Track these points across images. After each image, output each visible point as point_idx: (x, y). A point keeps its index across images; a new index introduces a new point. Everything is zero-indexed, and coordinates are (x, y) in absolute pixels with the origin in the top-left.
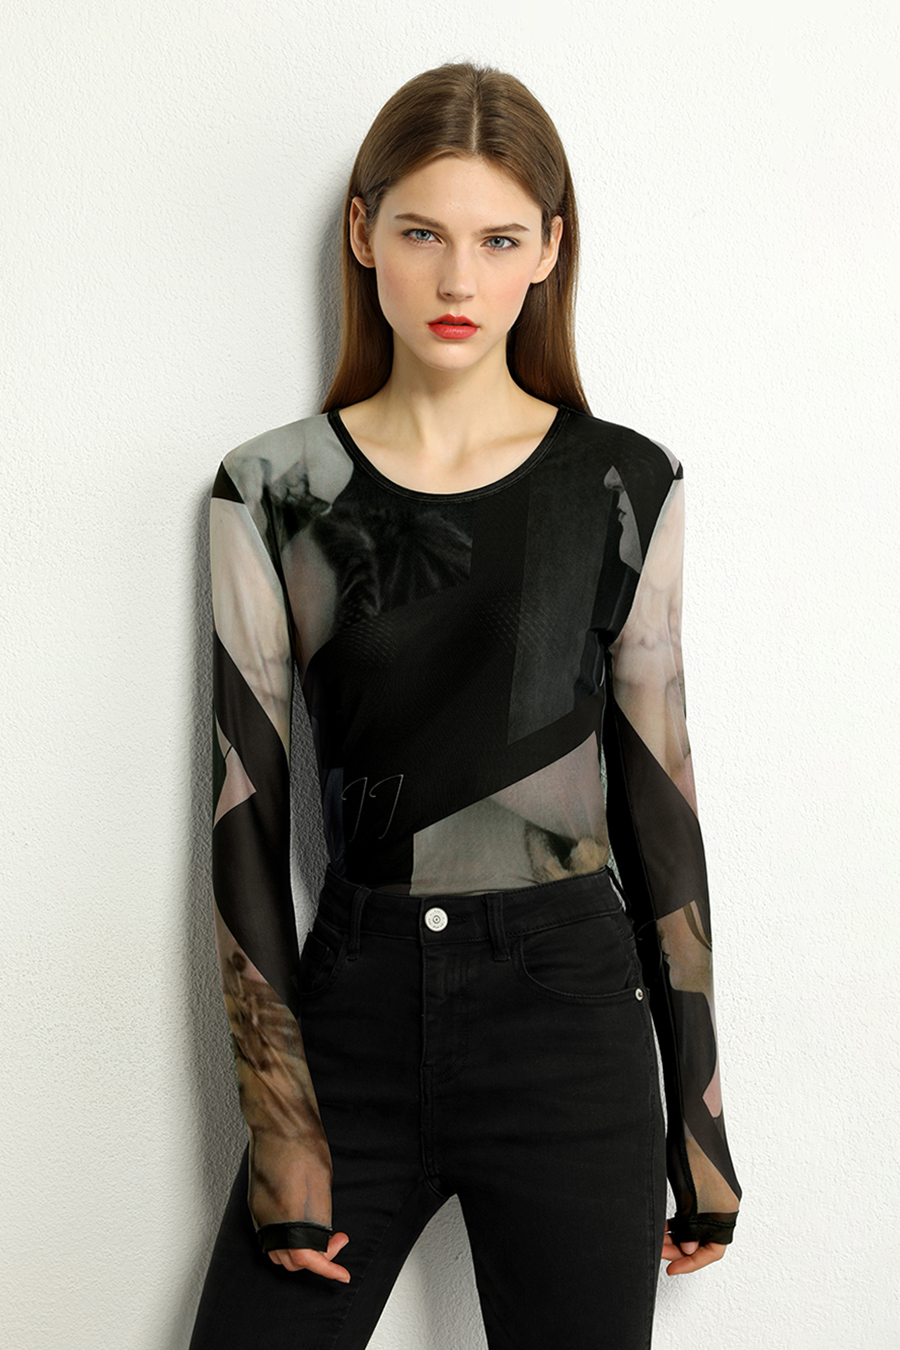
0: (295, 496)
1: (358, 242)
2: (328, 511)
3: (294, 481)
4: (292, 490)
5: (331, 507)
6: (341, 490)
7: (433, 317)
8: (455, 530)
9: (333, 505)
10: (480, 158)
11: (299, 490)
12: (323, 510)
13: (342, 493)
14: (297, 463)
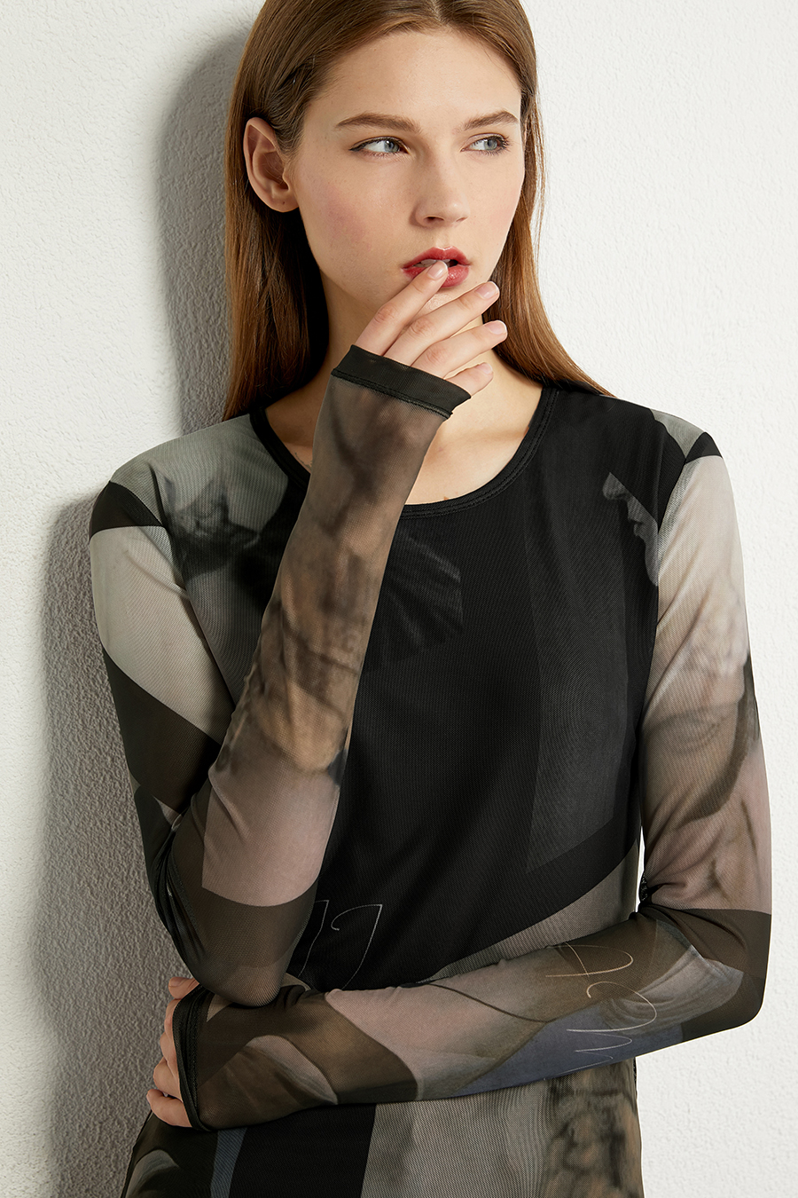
0: (208, 530)
1: (262, 180)
2: (254, 542)
3: (206, 509)
4: (204, 522)
5: (258, 537)
6: (271, 515)
7: (410, 256)
8: (432, 555)
9: (261, 534)
10: (448, 28)
11: (213, 520)
12: (248, 540)
13: (272, 518)
14: (212, 482)
